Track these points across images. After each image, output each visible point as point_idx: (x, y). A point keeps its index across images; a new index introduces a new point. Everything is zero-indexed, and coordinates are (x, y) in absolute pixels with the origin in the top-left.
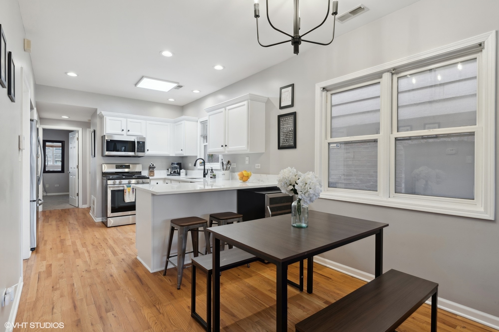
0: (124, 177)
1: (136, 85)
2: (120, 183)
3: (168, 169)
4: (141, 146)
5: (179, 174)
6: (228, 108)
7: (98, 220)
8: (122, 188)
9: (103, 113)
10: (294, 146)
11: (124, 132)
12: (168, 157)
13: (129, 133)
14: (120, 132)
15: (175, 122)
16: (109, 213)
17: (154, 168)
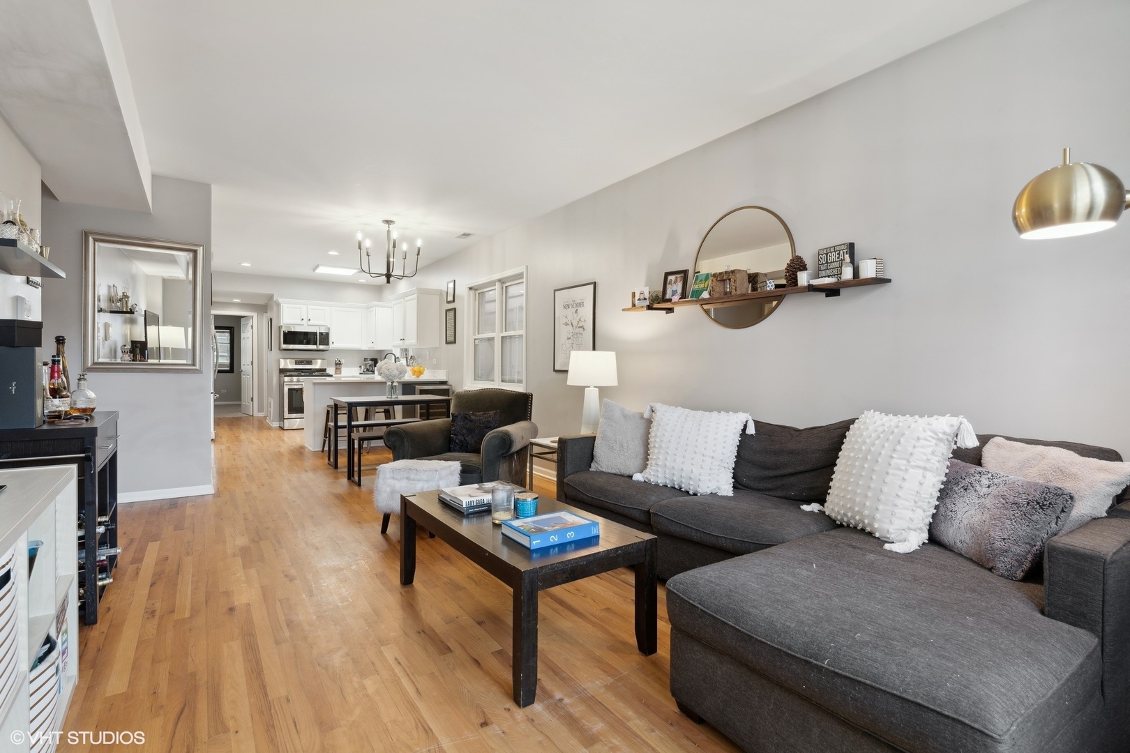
0: (303, 374)
1: (314, 270)
2: (298, 381)
3: (360, 367)
4: (325, 339)
5: (373, 372)
6: (406, 299)
7: (276, 424)
8: (300, 387)
9: (280, 300)
10: (455, 342)
11: (304, 322)
12: (360, 352)
13: (310, 323)
14: (299, 322)
15: (368, 308)
16: (286, 415)
17: (340, 364)
